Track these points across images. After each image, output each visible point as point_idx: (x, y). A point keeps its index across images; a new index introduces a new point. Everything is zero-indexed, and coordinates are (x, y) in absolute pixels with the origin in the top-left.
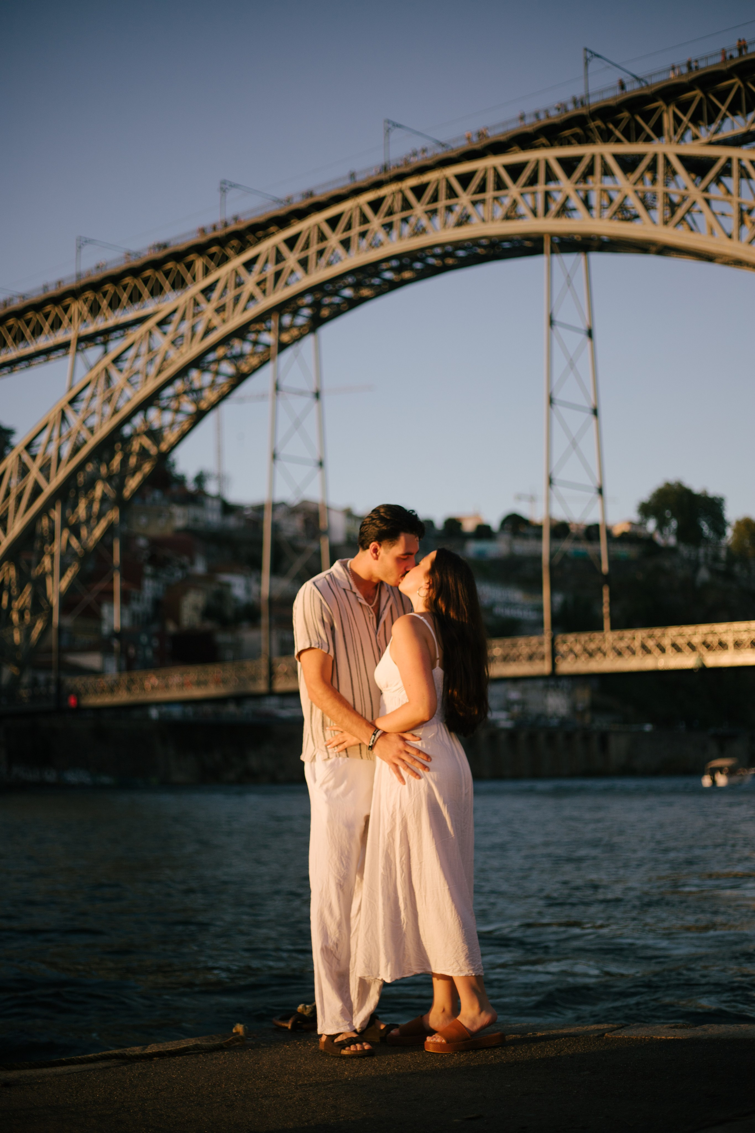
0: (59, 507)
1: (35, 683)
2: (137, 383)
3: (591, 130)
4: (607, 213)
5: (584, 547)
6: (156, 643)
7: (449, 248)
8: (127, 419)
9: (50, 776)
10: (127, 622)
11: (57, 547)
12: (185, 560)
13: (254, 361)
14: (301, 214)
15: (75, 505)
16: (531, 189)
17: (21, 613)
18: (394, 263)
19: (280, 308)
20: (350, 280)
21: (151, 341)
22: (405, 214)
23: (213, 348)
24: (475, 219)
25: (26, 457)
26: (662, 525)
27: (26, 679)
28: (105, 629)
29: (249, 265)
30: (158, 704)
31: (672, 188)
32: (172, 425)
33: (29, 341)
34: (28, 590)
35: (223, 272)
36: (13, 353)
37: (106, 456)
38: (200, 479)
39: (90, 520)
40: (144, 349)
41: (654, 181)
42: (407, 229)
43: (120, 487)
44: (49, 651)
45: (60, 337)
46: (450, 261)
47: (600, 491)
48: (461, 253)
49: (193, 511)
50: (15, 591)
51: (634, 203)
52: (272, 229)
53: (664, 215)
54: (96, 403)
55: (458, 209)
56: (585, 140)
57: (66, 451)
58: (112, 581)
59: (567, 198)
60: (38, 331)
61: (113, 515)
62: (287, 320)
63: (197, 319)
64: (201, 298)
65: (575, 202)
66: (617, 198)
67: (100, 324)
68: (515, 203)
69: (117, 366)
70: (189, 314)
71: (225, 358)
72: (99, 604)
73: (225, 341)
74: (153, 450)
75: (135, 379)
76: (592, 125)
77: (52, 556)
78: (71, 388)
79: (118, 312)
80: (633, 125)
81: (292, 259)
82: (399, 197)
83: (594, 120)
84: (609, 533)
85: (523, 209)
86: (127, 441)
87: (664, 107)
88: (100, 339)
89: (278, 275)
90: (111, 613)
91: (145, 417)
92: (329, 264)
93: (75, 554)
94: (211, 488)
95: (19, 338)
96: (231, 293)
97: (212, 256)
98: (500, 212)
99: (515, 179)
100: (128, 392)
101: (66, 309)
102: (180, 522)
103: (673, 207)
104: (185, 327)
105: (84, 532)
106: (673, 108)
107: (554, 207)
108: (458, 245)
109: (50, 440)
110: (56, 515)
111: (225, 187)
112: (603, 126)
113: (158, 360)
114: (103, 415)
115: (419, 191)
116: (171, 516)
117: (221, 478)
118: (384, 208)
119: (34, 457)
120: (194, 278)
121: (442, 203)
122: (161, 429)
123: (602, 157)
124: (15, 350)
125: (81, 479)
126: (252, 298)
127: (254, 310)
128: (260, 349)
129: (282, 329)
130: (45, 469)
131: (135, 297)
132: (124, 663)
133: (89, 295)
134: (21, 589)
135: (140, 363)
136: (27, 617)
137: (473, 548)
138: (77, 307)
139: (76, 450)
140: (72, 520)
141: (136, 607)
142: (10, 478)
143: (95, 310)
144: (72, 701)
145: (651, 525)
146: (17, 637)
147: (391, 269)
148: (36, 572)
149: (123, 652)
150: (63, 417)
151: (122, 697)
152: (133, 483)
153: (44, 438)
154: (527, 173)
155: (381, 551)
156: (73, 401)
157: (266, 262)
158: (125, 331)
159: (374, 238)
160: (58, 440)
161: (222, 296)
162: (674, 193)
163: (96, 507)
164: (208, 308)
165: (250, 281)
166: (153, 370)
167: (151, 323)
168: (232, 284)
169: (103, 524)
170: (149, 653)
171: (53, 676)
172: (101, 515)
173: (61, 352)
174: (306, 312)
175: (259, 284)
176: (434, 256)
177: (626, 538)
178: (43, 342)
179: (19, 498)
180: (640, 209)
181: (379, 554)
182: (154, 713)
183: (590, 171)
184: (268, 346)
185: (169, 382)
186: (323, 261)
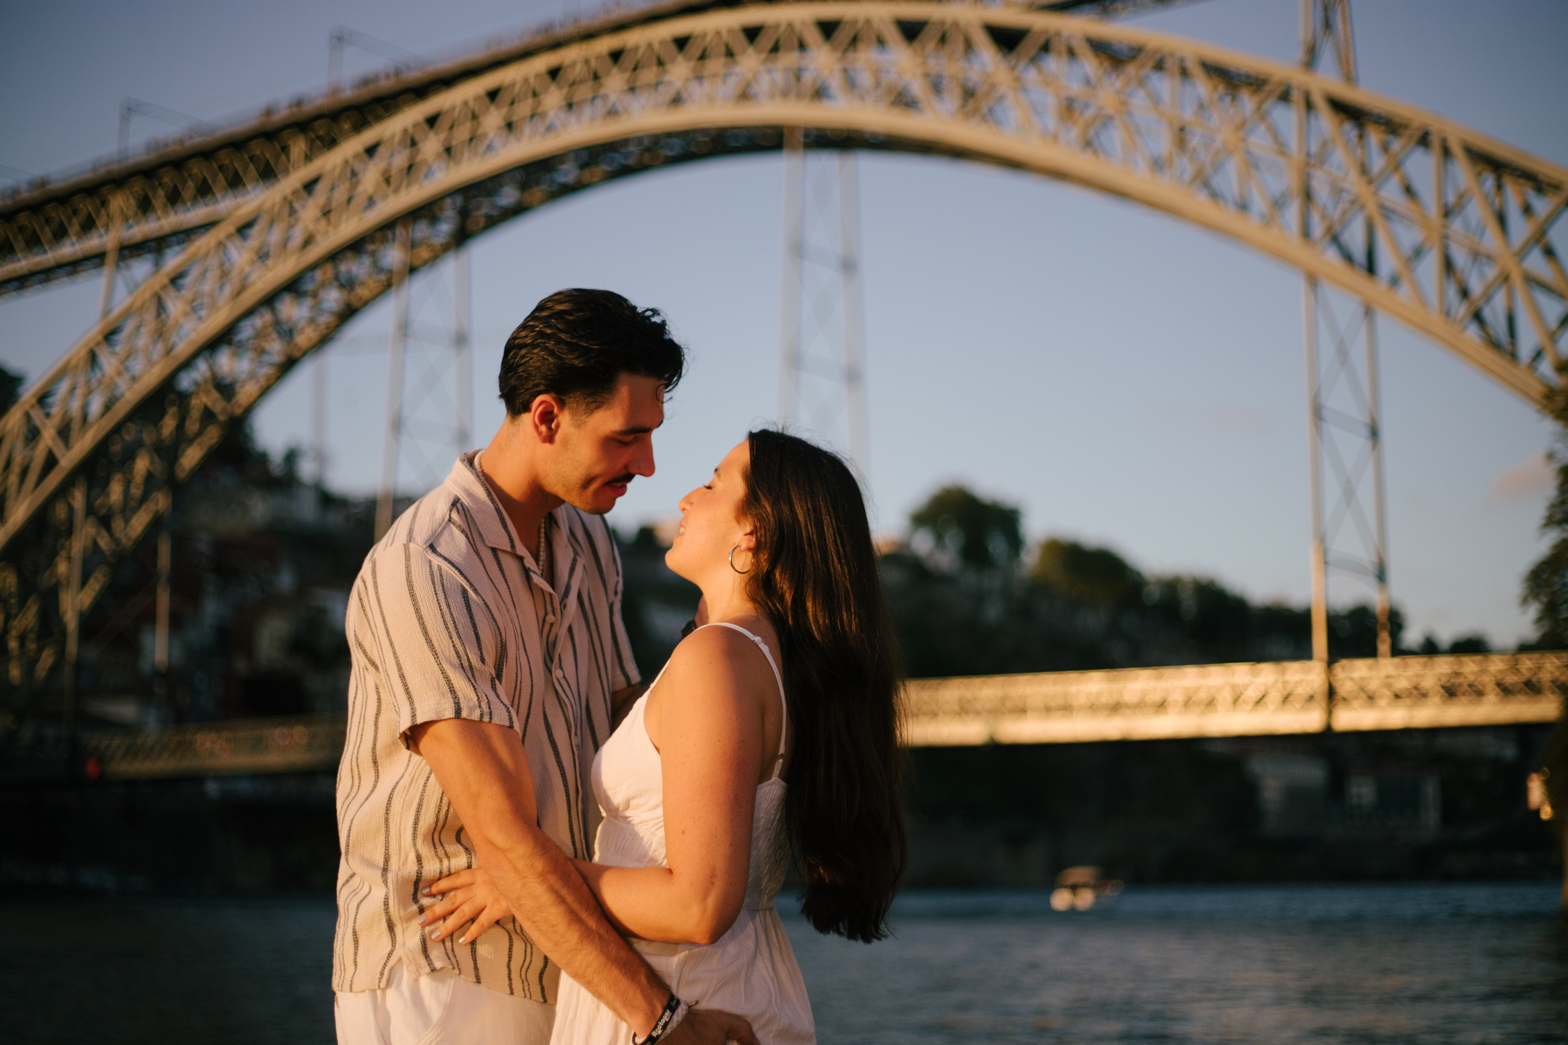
0: (82, 488)
1: (40, 741)
2: (202, 309)
6: (218, 688)
8: (187, 364)
10: (177, 656)
11: (78, 545)
15: (105, 484)
17: (22, 639)
19: (413, 216)
21: (224, 256)
23: (316, 266)
25: (37, 416)
26: (941, 542)
27: (27, 733)
28: (144, 665)
29: (371, 151)
30: (219, 776)
32: (250, 376)
33: (46, 247)
34: (33, 605)
35: (332, 160)
36: (23, 264)
37: (152, 417)
38: (291, 457)
39: (128, 509)
40: (213, 267)
43: (173, 462)
44: (62, 695)
45: (93, 242)
49: (277, 501)
50: (14, 607)
51: (917, 88)
54: (143, 341)
57: (96, 406)
58: (155, 595)
60: (60, 234)
61: (161, 501)
62: (420, 231)
63: (291, 228)
64: (297, 199)
65: (835, 83)
67: (152, 227)
69: (174, 290)
71: (333, 280)
72: (137, 630)
73: (334, 257)
74: (221, 414)
77: (70, 559)
78: (106, 314)
79: (177, 210)
81: (431, 145)
82: (583, 66)
85: (764, 87)
86: (184, 398)
88: (151, 249)
89: (411, 166)
90: (155, 642)
91: (212, 362)
93: (103, 557)
94: (306, 469)
95: (34, 243)
99: (752, 45)
100: (190, 326)
101: (104, 203)
102: (258, 518)
103: (969, 94)
104: (275, 236)
105: (118, 524)
109: (73, 389)
110: (78, 498)
113: (234, 279)
114: (150, 358)
115: (617, 58)
116: (246, 507)
117: (321, 458)
118: (566, 79)
119: (48, 415)
120: (290, 167)
122: (234, 381)
124: (25, 258)
125: (116, 448)
127: (380, 212)
128: (381, 273)
129: (413, 245)
130: (64, 433)
131: (204, 191)
132: (169, 714)
133: (137, 185)
134: (22, 604)
135: (206, 285)
136: (32, 646)
138: (119, 201)
139: (110, 405)
140: (101, 506)
141: (192, 635)
142: (13, 442)
143: (145, 206)
144: (92, 768)
145: (927, 541)
146: (15, 672)
148: (46, 580)
149: (170, 700)
150: (93, 358)
151: (163, 764)
152: (191, 457)
153: (64, 385)
155: (565, 420)
156: (109, 336)
158: (186, 240)
160: (85, 391)
163: (136, 491)
164: (309, 211)
166: (226, 293)
167: (225, 229)
169: (145, 514)
170: (208, 702)
171: (65, 731)
172: (144, 499)
173: (92, 266)
174: (449, 224)
178: (68, 249)
179: (24, 472)
181: (558, 426)
182: (212, 790)
183: (854, 41)
184: (392, 270)
185: (249, 313)
186: (478, 148)
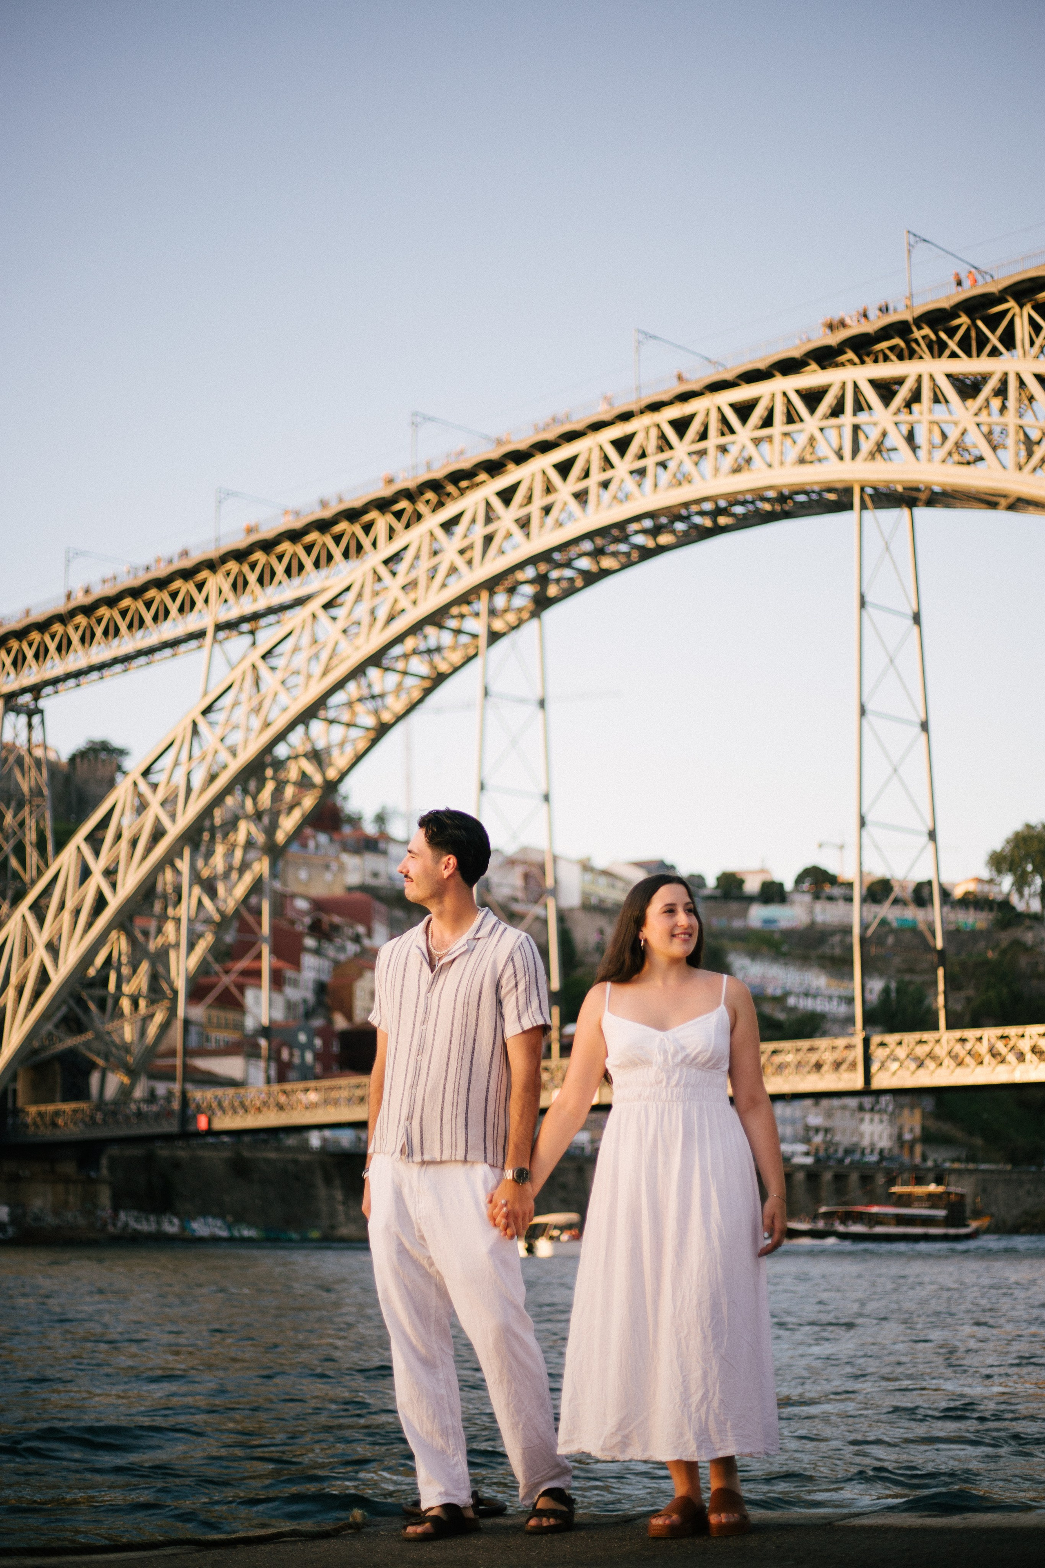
0: (187, 852)
1: (152, 1097)
2: (296, 686)
3: (916, 341)
4: (940, 454)
5: (912, 913)
6: (318, 1042)
7: (722, 504)
8: (281, 737)
9: (171, 1226)
10: (279, 1015)
11: (185, 910)
12: (361, 929)
13: (456, 657)
14: (520, 457)
15: (209, 854)
16: (834, 421)
17: (135, 1000)
18: (648, 523)
19: (491, 585)
20: (587, 546)
21: (316, 628)
22: (661, 457)
23: (399, 639)
24: (757, 462)
25: (143, 787)
26: (1021, 883)
27: (139, 1092)
28: (250, 1023)
29: (448, 526)
30: (320, 1127)
31: (1028, 419)
32: (342, 744)
33: (151, 629)
34: (144, 967)
35: (415, 536)
36: (128, 645)
37: (252, 785)
38: (380, 819)
39: (230, 873)
40: (306, 640)
41: (1003, 408)
42: (665, 477)
43: (271, 830)
44: (172, 1053)
45: (192, 622)
46: (722, 520)
47: (932, 835)
48: (739, 510)
49: (371, 861)
50: (125, 971)
51: (976, 442)
52: (483, 476)
53: (1017, 454)
54: (240, 714)
55: (734, 450)
56: (908, 354)
57: (198, 778)
58: (259, 956)
59: (884, 434)
60: (162, 616)
61: (262, 866)
62: (500, 600)
63: (378, 600)
64: (383, 571)
65: (895, 439)
66: (953, 435)
67: (246, 605)
68: (812, 440)
69: (267, 663)
70: (367, 593)
71: (415, 652)
72: (241, 988)
73: (416, 629)
74: (318, 779)
75: (292, 681)
76: (917, 334)
77: (178, 921)
78: (205, 693)
79: (270, 590)
80: (973, 334)
81: (507, 517)
82: (654, 433)
83: (920, 328)
84: (945, 894)
85: (823, 449)
86: (279, 765)
87: (1017, 309)
88: (245, 627)
89: (488, 539)
90: (257, 1000)
91: (307, 733)
92: (559, 524)
93: (208, 921)
94: (396, 830)
95: (137, 625)
96: (425, 564)
97: (398, 515)
98: (792, 454)
99: (812, 410)
100: (284, 698)
101: (201, 586)
102: (353, 878)
103: (1029, 444)
104: (362, 611)
105: (221, 889)
106: (1028, 309)
107: (866, 446)
108: (734, 500)
109: (176, 764)
110: (184, 865)
111: (417, 421)
112: (933, 337)
113: (324, 656)
114: (248, 729)
115: (681, 426)
116: (342, 868)
117: (409, 819)
118: (634, 449)
119: (155, 787)
120: (374, 544)
121: (714, 439)
122: (328, 750)
123: (932, 377)
125: (218, 815)
126: (453, 570)
127: (456, 588)
128: (464, 639)
129: (492, 612)
130: (168, 803)
131: (294, 569)
132: (273, 1073)
133: (233, 566)
134: (135, 967)
135: (299, 660)
136: (143, 1006)
137: (758, 914)
138: (215, 582)
139: (213, 778)
140: (205, 873)
141: (291, 993)
142: (122, 814)
143: (239, 585)
144: (202, 1123)
145: (1007, 882)
146: (128, 1032)
147: (644, 531)
148: (155, 944)
149: (274, 1056)
150: (195, 731)
152: (288, 823)
153: (167, 761)
154: (828, 401)
156: (206, 711)
157: (473, 521)
158: (279, 617)
159: (620, 488)
160: (187, 765)
161: (412, 566)
162: (1031, 426)
163: (238, 854)
164: (393, 584)
165: (451, 546)
166: (317, 669)
167: (315, 605)
168: (425, 552)
169: (248, 878)
170: (309, 1057)
171: (176, 1087)
172: (244, 866)
173: (193, 644)
174: (528, 590)
175: (462, 552)
176: (702, 513)
177: (969, 902)
178: (169, 630)
179: (134, 843)
180: (984, 449)
182: (315, 1140)
183: (916, 397)
184: (475, 636)
185: (340, 685)
186: (550, 520)
